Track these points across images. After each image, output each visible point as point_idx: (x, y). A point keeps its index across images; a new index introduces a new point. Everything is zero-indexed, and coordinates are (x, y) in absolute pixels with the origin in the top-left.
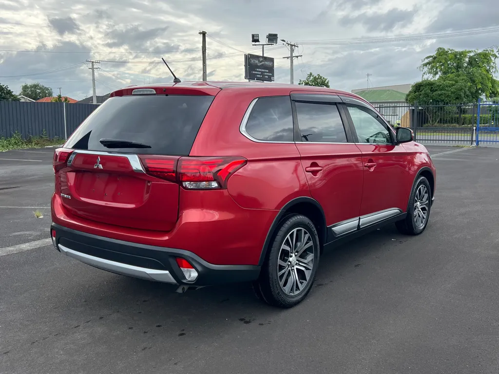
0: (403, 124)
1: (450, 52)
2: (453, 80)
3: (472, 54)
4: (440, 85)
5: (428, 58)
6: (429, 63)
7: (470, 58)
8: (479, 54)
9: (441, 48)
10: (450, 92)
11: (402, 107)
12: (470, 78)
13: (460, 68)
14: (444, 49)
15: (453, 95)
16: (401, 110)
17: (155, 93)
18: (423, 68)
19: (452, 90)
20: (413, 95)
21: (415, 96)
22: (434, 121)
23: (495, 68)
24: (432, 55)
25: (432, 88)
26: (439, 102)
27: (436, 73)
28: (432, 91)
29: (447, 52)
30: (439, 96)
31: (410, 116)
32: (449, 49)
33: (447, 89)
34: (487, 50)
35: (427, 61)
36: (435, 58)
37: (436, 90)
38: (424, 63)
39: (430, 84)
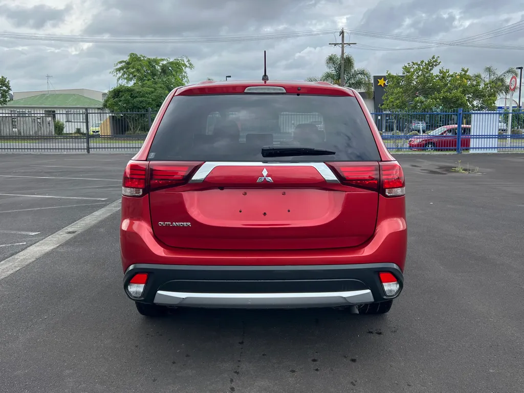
0: (103, 132)
1: (142, 58)
2: (152, 87)
3: (165, 62)
4: (141, 92)
5: (121, 62)
6: (121, 68)
7: (164, 66)
8: (172, 63)
9: (133, 54)
10: (151, 99)
11: (95, 113)
12: (166, 86)
13: (155, 75)
14: (136, 55)
15: (154, 103)
16: (94, 117)
17: (285, 92)
18: (117, 74)
19: (152, 97)
20: (112, 101)
21: (114, 102)
22: (135, 128)
23: (187, 77)
24: (125, 60)
25: (132, 94)
26: (140, 109)
27: (131, 79)
28: (133, 97)
29: (140, 58)
30: (141, 103)
31: (110, 123)
32: (142, 56)
33: (146, 95)
34: (178, 60)
35: (120, 66)
36: (128, 63)
37: (136, 97)
38: (117, 67)
39: (129, 90)
